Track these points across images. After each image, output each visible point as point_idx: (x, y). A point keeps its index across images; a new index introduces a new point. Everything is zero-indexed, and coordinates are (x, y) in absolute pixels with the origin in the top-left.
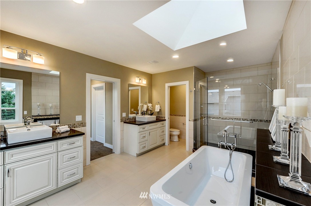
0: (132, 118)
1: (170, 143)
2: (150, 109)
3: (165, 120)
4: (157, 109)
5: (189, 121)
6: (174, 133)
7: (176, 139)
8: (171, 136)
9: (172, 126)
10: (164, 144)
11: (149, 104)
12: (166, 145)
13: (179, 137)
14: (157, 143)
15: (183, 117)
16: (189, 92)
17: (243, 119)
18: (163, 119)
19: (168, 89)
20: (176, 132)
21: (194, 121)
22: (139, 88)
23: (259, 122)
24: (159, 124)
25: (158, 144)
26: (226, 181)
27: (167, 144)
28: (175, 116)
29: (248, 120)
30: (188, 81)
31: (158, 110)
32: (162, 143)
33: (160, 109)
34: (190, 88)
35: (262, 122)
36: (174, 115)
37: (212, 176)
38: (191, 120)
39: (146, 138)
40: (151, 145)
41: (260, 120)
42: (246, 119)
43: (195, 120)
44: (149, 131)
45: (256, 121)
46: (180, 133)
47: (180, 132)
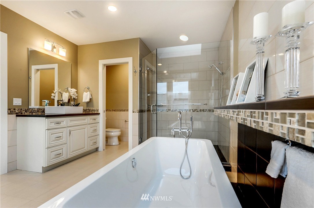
0: (36, 110)
1: (106, 148)
2: (73, 96)
3: (99, 114)
4: (86, 97)
5: (133, 112)
6: (112, 133)
7: (115, 142)
8: (107, 138)
9: (109, 125)
10: (97, 150)
11: (72, 89)
12: (99, 150)
13: (120, 139)
14: (84, 148)
15: (126, 112)
16: (133, 73)
17: (193, 110)
18: (96, 112)
19: (103, 69)
20: (115, 133)
21: (139, 112)
22: (56, 66)
23: (208, 112)
24: (88, 119)
25: (87, 149)
26: (182, 179)
27: (101, 149)
28: (114, 112)
29: (198, 110)
30: (132, 58)
31: (88, 100)
32: (94, 147)
33: (90, 99)
34: (134, 67)
35: (210, 112)
36: (113, 110)
37: (164, 176)
38: (135, 110)
39: (62, 139)
40: (73, 152)
41: (209, 110)
42: (195, 110)
43: (141, 111)
44: (69, 129)
45: (205, 111)
46: (120, 133)
47: (121, 131)
